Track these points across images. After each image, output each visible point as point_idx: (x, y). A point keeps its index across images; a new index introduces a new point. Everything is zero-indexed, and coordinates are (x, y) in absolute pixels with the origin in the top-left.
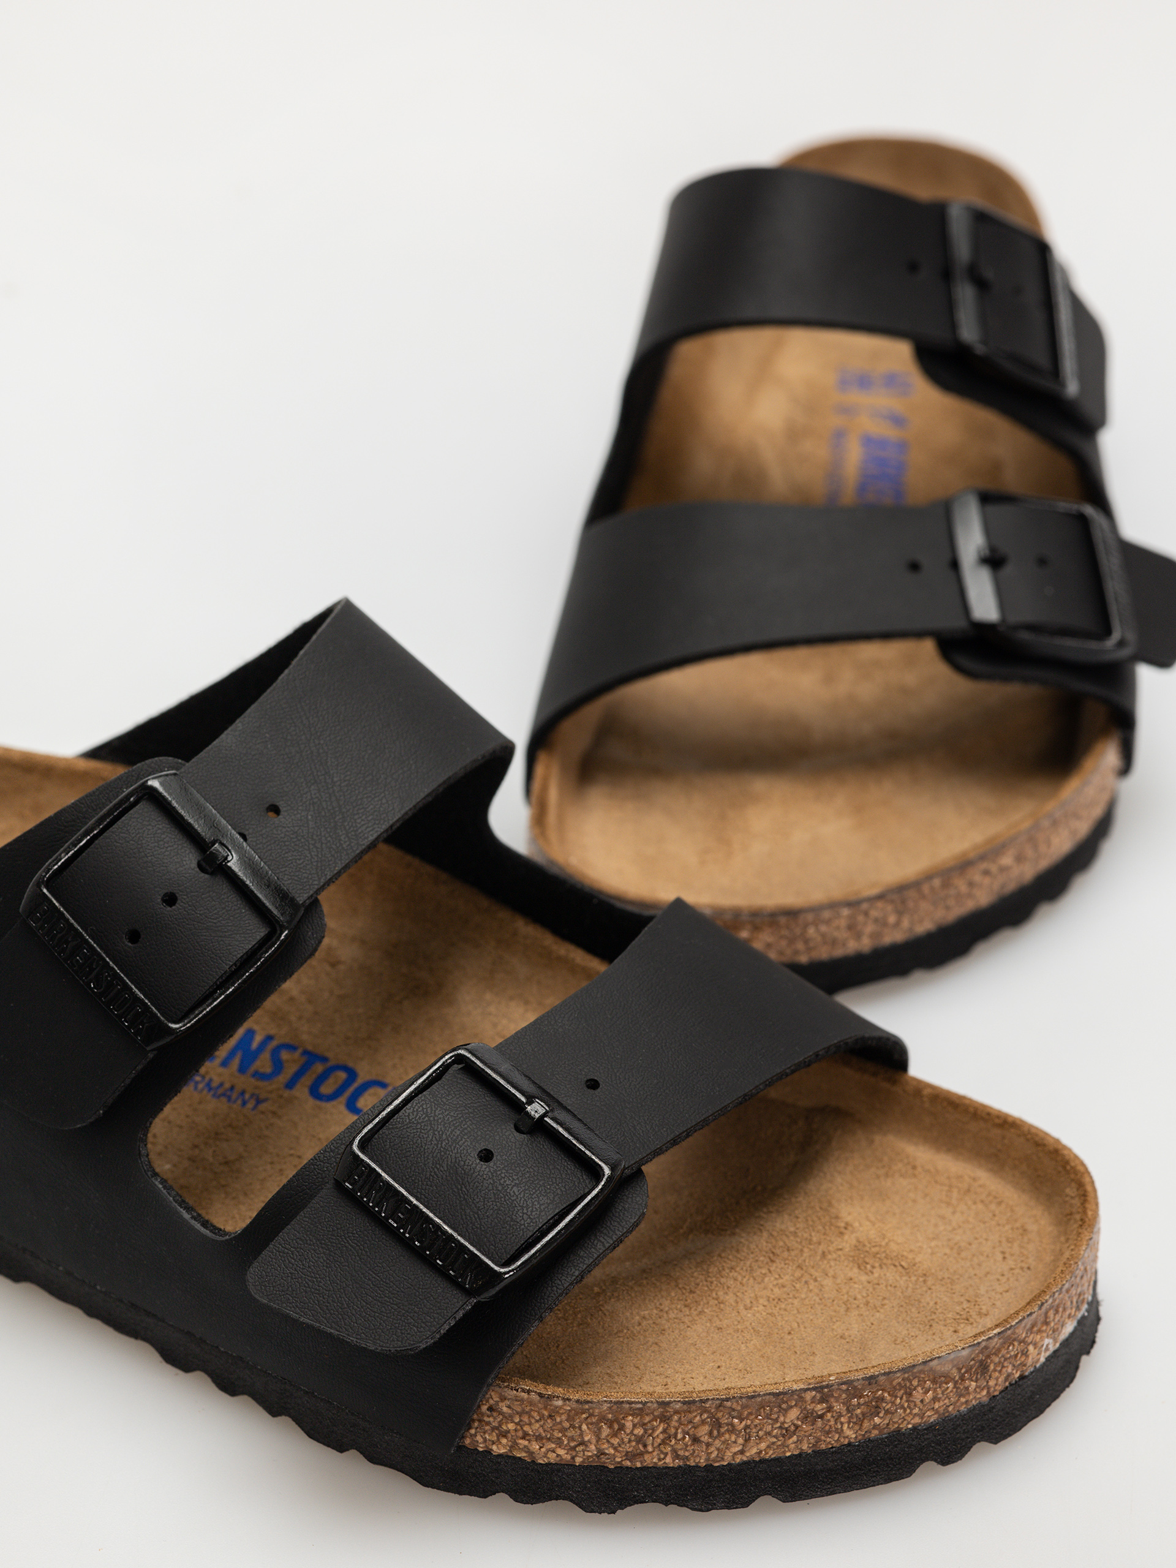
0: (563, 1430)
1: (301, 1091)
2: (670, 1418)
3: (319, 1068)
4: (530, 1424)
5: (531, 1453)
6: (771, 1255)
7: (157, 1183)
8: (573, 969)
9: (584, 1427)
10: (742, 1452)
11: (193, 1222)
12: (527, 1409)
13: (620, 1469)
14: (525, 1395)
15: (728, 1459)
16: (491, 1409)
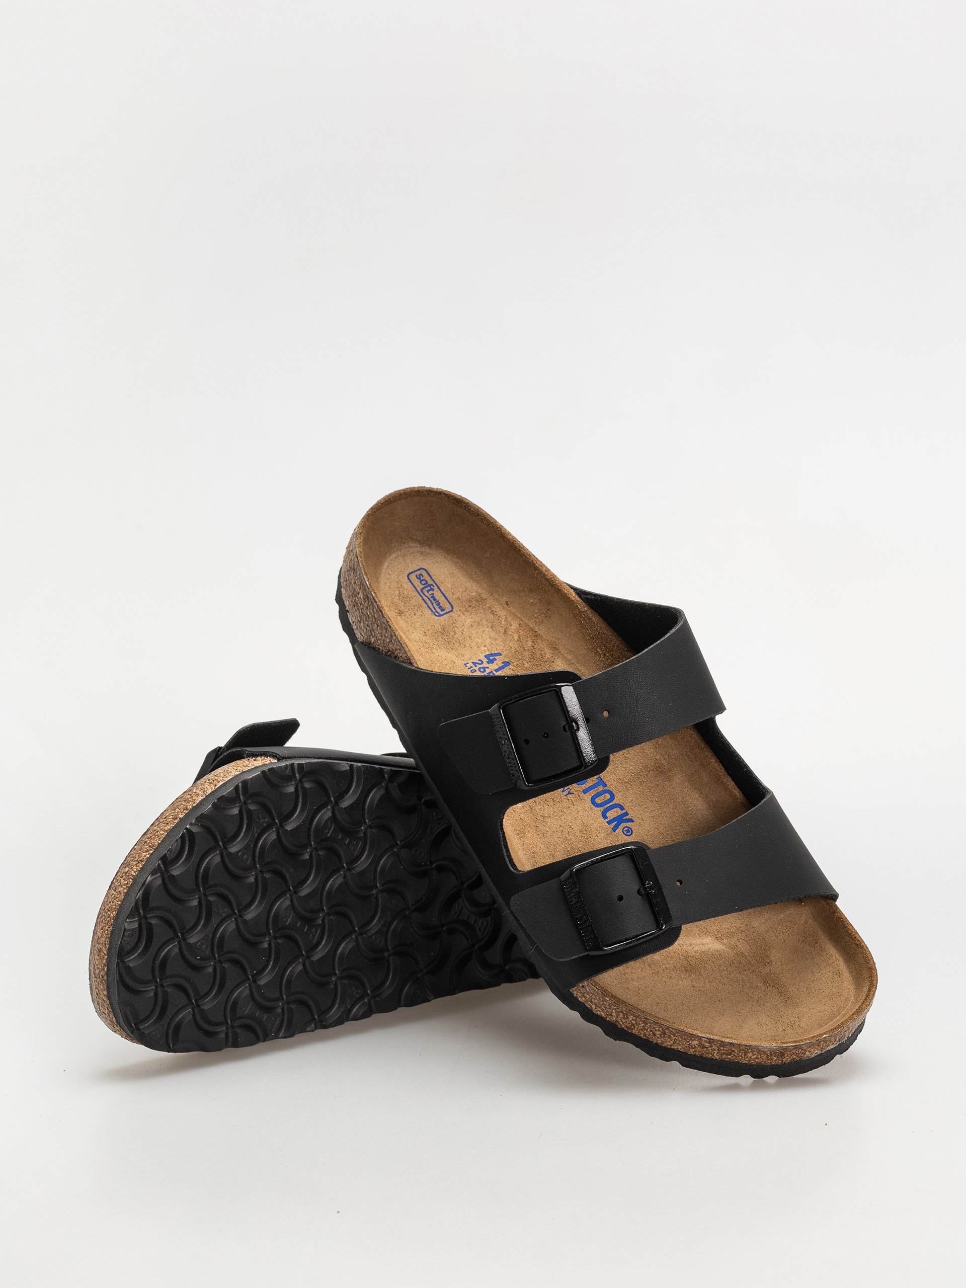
0: (606, 1007)
1: (588, 797)
2: (647, 1024)
3: (601, 788)
4: (595, 999)
5: (591, 1008)
6: (732, 963)
7: (501, 833)
8: (726, 788)
9: (614, 1011)
10: (671, 1045)
11: (506, 858)
12: (595, 994)
13: (623, 1029)
14: (597, 990)
15: (665, 1045)
16: (583, 986)
